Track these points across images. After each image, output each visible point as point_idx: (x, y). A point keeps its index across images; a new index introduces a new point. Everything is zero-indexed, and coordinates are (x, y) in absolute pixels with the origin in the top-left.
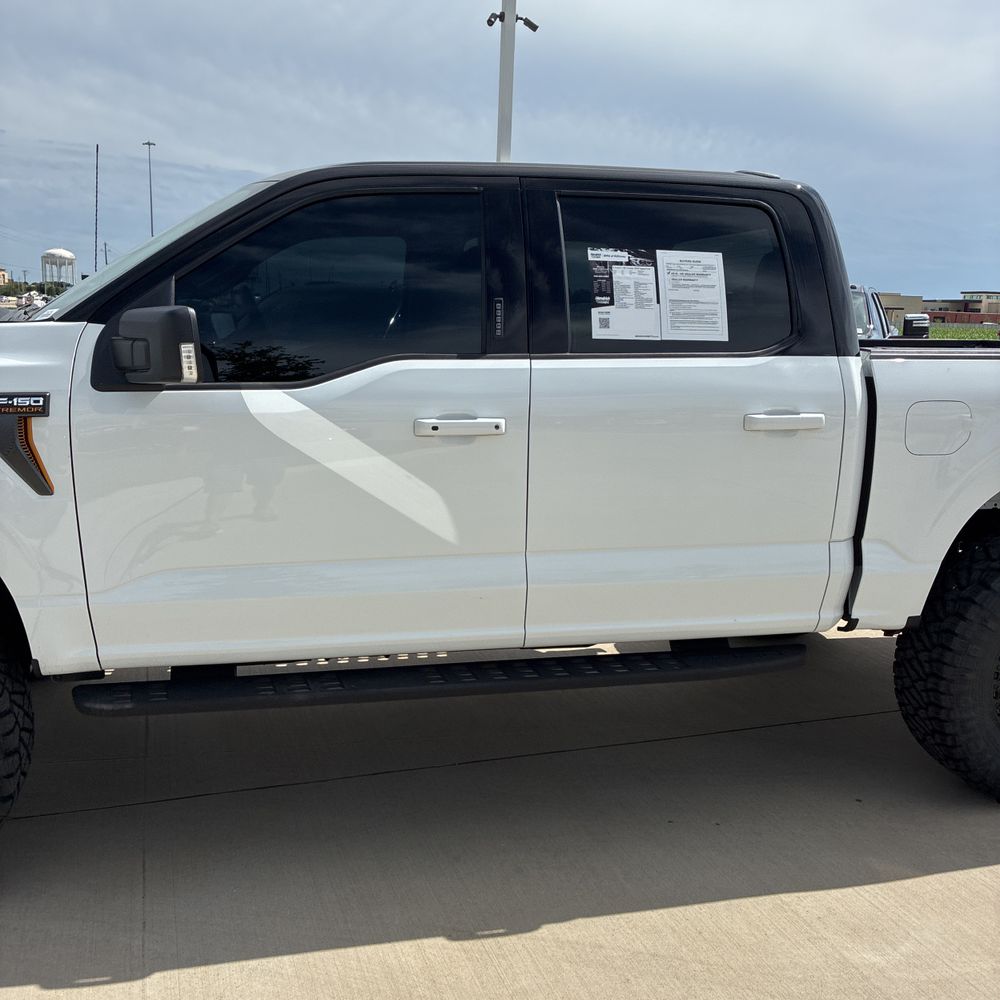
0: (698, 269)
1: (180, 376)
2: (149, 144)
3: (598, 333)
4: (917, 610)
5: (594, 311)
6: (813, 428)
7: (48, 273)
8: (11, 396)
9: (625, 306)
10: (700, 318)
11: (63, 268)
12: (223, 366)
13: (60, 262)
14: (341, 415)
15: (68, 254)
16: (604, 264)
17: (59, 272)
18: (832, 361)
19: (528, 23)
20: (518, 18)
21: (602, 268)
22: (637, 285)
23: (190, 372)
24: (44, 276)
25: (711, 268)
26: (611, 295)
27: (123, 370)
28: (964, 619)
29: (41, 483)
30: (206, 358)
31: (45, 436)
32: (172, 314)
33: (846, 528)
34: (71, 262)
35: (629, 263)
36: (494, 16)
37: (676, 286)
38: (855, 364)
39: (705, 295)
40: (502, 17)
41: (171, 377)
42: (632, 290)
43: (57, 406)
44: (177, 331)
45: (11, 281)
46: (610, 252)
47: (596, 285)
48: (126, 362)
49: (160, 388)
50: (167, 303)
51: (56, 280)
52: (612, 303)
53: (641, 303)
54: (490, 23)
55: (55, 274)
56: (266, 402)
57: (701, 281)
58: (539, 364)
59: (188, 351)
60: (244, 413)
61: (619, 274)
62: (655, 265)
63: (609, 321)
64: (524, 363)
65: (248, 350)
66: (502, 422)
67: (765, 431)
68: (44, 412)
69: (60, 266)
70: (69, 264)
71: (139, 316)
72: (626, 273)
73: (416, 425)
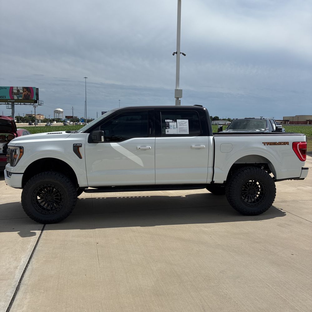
0: (184, 122)
1: (101, 141)
2: (85, 78)
3: (167, 133)
4: (225, 180)
5: (166, 130)
6: (203, 148)
7: (56, 116)
8: (76, 144)
9: (171, 129)
10: (184, 130)
11: (60, 114)
12: (107, 139)
13: (59, 112)
14: (126, 147)
15: (61, 110)
16: (168, 122)
17: (59, 115)
18: (207, 137)
19: (183, 54)
20: (181, 53)
21: (167, 123)
22: (173, 125)
23: (103, 140)
24: (55, 116)
25: (186, 122)
26: (169, 127)
27: (93, 140)
28: (233, 181)
29: (80, 157)
30: (105, 138)
31: (81, 150)
32: (100, 132)
33: (211, 165)
34: (62, 112)
35: (172, 122)
36: (174, 53)
37: (180, 125)
38: (211, 138)
39: (185, 127)
40: (176, 53)
41: (100, 141)
42: (172, 126)
43: (83, 146)
44: (101, 134)
45: (45, 118)
46: (169, 120)
47: (166, 126)
48: (93, 139)
49: (98, 143)
50: (99, 130)
51: (58, 118)
52: (169, 128)
53: (174, 128)
54: (173, 55)
55: (58, 116)
56: (114, 145)
57: (185, 124)
58: (157, 138)
59: (102, 137)
60: (110, 146)
61: (170, 124)
62: (176, 122)
63: (169, 131)
64: (154, 138)
65: (113, 137)
66: (150, 147)
67: (195, 148)
68: (81, 146)
69: (59, 114)
70: (62, 113)
71: (95, 132)
72: (172, 124)
73: (137, 148)
